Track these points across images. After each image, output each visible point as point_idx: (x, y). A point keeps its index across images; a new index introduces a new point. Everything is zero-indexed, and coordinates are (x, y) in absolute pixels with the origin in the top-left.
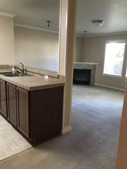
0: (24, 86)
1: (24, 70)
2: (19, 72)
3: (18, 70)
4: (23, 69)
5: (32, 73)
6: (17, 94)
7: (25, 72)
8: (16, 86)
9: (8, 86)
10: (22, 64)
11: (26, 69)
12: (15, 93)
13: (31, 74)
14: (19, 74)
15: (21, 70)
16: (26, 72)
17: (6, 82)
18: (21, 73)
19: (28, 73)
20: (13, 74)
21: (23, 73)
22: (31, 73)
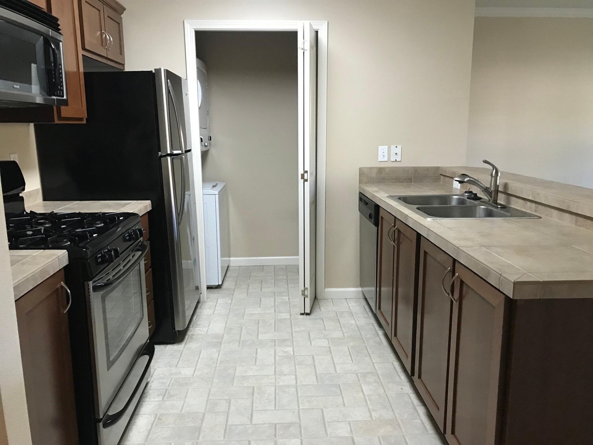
0: (488, 271)
1: (500, 189)
2: (475, 197)
3: (475, 190)
4: (497, 186)
5: (534, 205)
6: (457, 295)
7: (501, 199)
8: (455, 261)
9: (425, 253)
10: (494, 167)
11: (506, 186)
12: (449, 291)
13: (528, 208)
14: (475, 206)
15: (486, 190)
16: (508, 201)
17: (419, 236)
18: (485, 203)
19: (516, 204)
20: (454, 203)
21: (495, 202)
22: (529, 203)
